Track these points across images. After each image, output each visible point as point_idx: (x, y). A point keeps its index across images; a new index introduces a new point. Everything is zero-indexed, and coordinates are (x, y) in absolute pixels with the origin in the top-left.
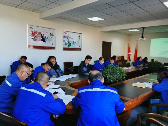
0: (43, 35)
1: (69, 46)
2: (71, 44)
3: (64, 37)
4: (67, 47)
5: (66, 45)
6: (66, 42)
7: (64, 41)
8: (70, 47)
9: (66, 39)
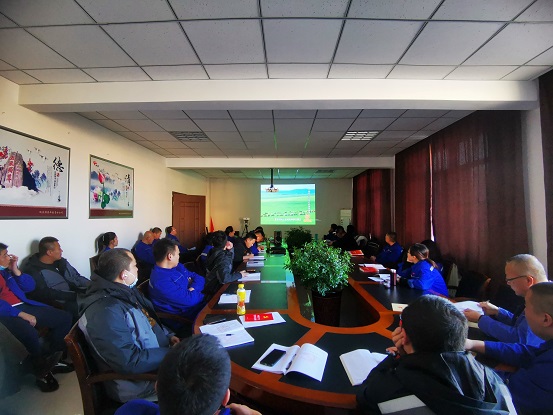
0: (31, 164)
1: (103, 205)
2: (111, 197)
3: (93, 175)
4: (98, 206)
5: (97, 200)
6: (98, 191)
7: (92, 188)
8: (107, 208)
9: (96, 182)
